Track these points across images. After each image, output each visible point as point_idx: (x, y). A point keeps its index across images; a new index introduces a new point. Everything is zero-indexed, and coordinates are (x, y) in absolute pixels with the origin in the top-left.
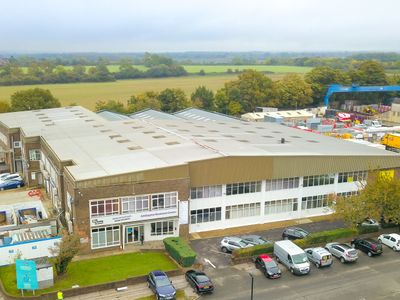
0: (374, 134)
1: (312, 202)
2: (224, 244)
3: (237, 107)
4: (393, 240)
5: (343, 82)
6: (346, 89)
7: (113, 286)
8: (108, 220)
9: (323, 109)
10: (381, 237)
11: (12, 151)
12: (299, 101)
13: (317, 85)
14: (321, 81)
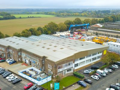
0: (89, 39)
1: (94, 59)
2: (85, 72)
3: (50, 32)
4: (116, 66)
5: (73, 24)
6: (74, 26)
7: (71, 86)
8: (61, 70)
9: (70, 31)
10: (113, 66)
11: (7, 52)
12: (64, 30)
13: (68, 25)
14: (68, 24)
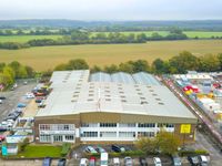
8: (46, 132)
